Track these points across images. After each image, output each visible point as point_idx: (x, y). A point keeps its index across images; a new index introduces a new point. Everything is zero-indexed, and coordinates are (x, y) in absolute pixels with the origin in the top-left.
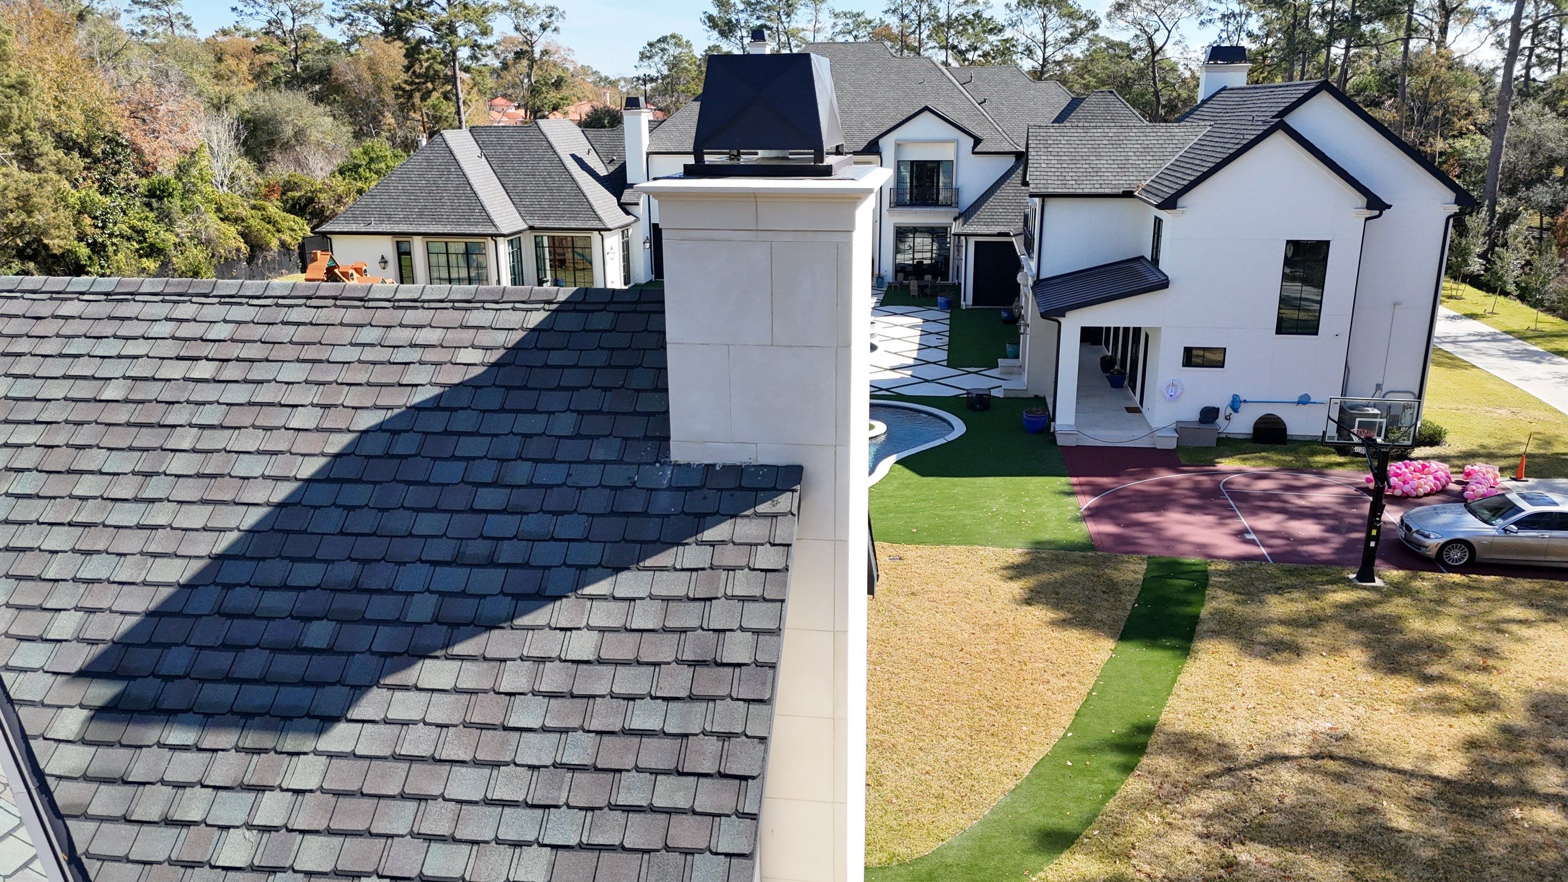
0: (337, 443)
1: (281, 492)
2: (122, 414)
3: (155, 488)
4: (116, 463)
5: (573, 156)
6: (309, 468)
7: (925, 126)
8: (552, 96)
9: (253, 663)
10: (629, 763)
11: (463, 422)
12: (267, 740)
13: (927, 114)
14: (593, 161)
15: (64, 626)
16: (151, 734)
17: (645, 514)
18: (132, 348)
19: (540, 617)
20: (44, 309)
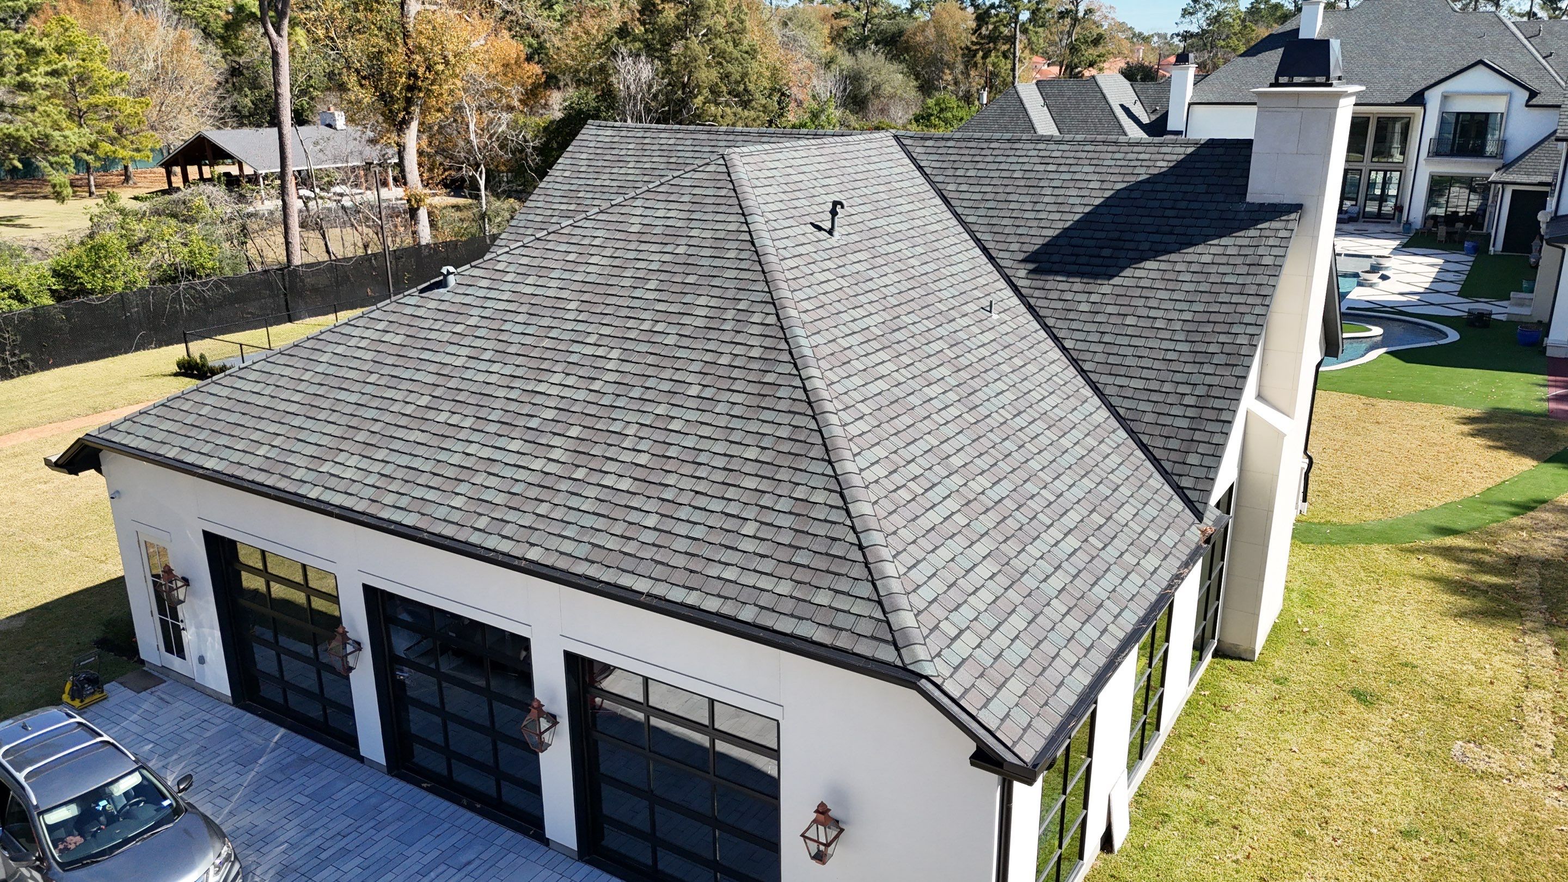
0: (1108, 194)
1: (1087, 209)
2: (1022, 183)
3: (1038, 207)
4: (1022, 199)
5: (1122, 106)
6: (1097, 202)
7: (1479, 79)
8: (1091, 53)
9: (1083, 260)
10: (1223, 291)
11: (1159, 187)
12: (1091, 281)
13: (1481, 68)
14: (1138, 111)
15: (1014, 247)
16: (1051, 278)
17: (1234, 219)
18: (1021, 160)
19: (1191, 250)
20: (985, 145)
